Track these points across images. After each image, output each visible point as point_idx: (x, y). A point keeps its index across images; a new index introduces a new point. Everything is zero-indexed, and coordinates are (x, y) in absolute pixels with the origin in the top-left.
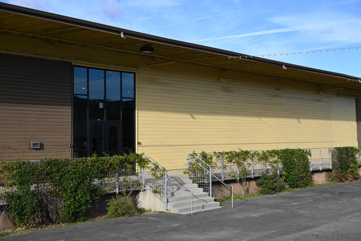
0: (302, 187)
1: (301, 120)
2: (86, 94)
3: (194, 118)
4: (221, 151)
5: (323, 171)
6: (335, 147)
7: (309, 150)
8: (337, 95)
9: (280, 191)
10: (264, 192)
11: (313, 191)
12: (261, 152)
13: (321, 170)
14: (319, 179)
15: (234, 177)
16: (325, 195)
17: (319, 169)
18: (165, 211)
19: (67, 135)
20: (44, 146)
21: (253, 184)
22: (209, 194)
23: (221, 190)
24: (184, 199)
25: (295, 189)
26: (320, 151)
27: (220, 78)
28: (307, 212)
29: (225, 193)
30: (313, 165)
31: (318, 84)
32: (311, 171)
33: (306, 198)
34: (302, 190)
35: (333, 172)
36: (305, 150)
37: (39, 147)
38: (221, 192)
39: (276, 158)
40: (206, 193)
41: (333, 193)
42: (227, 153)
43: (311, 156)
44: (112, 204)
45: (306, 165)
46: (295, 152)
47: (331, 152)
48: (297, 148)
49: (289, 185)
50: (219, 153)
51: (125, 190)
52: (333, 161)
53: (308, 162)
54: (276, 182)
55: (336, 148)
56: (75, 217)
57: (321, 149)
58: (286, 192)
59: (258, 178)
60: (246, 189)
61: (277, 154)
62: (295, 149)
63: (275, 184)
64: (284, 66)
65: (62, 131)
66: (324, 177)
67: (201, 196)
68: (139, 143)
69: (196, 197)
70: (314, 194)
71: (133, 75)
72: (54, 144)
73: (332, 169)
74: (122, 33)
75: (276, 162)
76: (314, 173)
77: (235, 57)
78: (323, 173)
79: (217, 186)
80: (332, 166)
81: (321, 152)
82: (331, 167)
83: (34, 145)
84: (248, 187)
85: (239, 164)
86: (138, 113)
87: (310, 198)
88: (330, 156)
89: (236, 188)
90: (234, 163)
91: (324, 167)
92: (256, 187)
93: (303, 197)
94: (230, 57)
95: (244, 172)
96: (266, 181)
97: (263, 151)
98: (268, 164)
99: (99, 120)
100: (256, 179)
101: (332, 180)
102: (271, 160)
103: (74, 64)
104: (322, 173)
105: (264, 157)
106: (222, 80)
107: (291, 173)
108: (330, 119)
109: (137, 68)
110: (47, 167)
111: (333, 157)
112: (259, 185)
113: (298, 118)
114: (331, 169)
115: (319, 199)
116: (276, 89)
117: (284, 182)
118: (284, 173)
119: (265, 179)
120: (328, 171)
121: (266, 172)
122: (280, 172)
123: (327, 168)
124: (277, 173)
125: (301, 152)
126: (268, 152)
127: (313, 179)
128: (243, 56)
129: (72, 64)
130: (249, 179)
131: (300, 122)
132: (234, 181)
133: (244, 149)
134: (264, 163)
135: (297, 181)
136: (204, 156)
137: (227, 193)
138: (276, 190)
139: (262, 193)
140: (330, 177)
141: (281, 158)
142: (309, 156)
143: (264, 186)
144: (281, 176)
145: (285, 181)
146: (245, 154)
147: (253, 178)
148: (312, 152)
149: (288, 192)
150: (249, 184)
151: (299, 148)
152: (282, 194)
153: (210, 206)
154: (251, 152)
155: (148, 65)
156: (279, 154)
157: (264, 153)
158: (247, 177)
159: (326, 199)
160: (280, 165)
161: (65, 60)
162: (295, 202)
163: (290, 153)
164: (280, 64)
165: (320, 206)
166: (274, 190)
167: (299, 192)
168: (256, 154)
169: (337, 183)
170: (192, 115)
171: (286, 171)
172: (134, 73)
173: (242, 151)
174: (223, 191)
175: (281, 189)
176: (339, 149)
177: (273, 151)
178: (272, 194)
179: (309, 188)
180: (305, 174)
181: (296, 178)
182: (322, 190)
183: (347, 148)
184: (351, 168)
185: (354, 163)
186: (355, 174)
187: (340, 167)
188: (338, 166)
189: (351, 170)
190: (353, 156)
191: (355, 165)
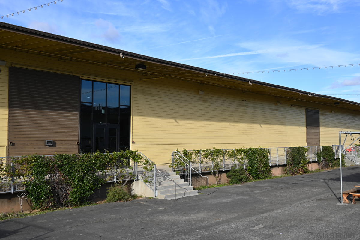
0: (263, 178)
1: (262, 125)
2: (91, 102)
3: (178, 123)
4: (199, 149)
5: (280, 166)
6: (289, 147)
7: (268, 149)
8: (291, 105)
9: (245, 182)
10: (233, 182)
11: (272, 182)
12: (231, 151)
13: (278, 165)
14: (277, 172)
15: (209, 170)
16: (281, 185)
17: (276, 164)
18: (154, 197)
19: (75, 135)
20: (56, 143)
21: (224, 175)
22: (189, 184)
23: (199, 180)
24: (169, 188)
25: (257, 180)
27: (198, 91)
28: (267, 198)
29: (202, 183)
30: (271, 161)
31: (276, 97)
32: (270, 166)
33: (266, 188)
34: (263, 181)
35: (287, 167)
36: (266, 149)
37: (52, 145)
38: (198, 182)
39: (243, 155)
40: (187, 183)
41: (288, 184)
42: (204, 151)
43: (270, 154)
44: (111, 190)
45: (267, 161)
46: (257, 150)
47: (286, 151)
48: (259, 148)
49: (253, 177)
50: (197, 150)
51: (121, 180)
52: (287, 158)
53: (268, 158)
54: (242, 174)
56: (81, 201)
57: (278, 148)
58: (250, 183)
59: (228, 171)
60: (219, 180)
61: (244, 152)
62: (258, 148)
63: (242, 176)
64: (249, 82)
65: (71, 131)
66: (281, 171)
67: (183, 185)
68: (133, 142)
69: (179, 186)
70: (272, 184)
71: (129, 87)
72: (64, 142)
74: (121, 54)
75: (242, 158)
76: (273, 167)
77: (211, 75)
78: (279, 167)
79: (195, 177)
81: (278, 151)
82: (286, 163)
83: (48, 142)
84: (220, 178)
85: (214, 160)
86: (132, 118)
87: (269, 188)
88: (285, 154)
89: (211, 179)
90: (209, 159)
91: (280, 163)
92: (227, 178)
93: (263, 187)
94: (207, 74)
95: (217, 166)
96: (234, 174)
97: (232, 150)
98: (236, 160)
99: (101, 123)
100: (226, 172)
101: (287, 173)
102: (239, 157)
103: (82, 78)
105: (233, 154)
106: (200, 92)
107: (254, 167)
108: (285, 124)
109: (133, 82)
110: (59, 161)
111: (287, 154)
112: (229, 176)
113: (260, 124)
114: (286, 164)
115: (276, 189)
116: (243, 100)
117: (249, 175)
118: (249, 167)
119: (234, 172)
120: (284, 166)
121: (235, 166)
122: (246, 166)
123: (283, 163)
124: (243, 167)
125: (262, 150)
126: (236, 150)
127: (271, 172)
128: (218, 74)
129: (80, 78)
130: (221, 172)
131: (261, 127)
132: (209, 173)
133: (218, 148)
134: (233, 159)
135: (259, 173)
136: (185, 153)
137: (204, 183)
138: (242, 181)
139: (231, 183)
140: (285, 171)
141: (247, 155)
142: (268, 154)
143: (233, 177)
144: (246, 169)
145: (249, 173)
146: (218, 152)
147: (224, 171)
148: (271, 150)
149: (252, 183)
150: (221, 176)
151: (261, 147)
152: (247, 184)
153: (190, 193)
154: (223, 150)
155: (141, 79)
156: (245, 152)
157: (233, 151)
158: (220, 170)
159: (282, 189)
160: (245, 161)
161: (74, 74)
162: (257, 190)
163: (254, 152)
164: (247, 81)
165: (277, 194)
166: (241, 181)
167: (261, 182)
168: (227, 151)
169: (291, 176)
170: (176, 120)
171: (250, 166)
172: (130, 86)
173: (216, 150)
174: (200, 182)
175: (246, 180)
176: (292, 149)
177: (240, 150)
178: (239, 184)
179: (268, 179)
180: (265, 168)
181: (258, 171)
182: (279, 181)
183: (299, 148)
184: (302, 164)
185: (304, 160)
186: (304, 169)
187: (293, 163)
188: (292, 162)
189: (302, 165)
190: (303, 154)
191: (305, 162)
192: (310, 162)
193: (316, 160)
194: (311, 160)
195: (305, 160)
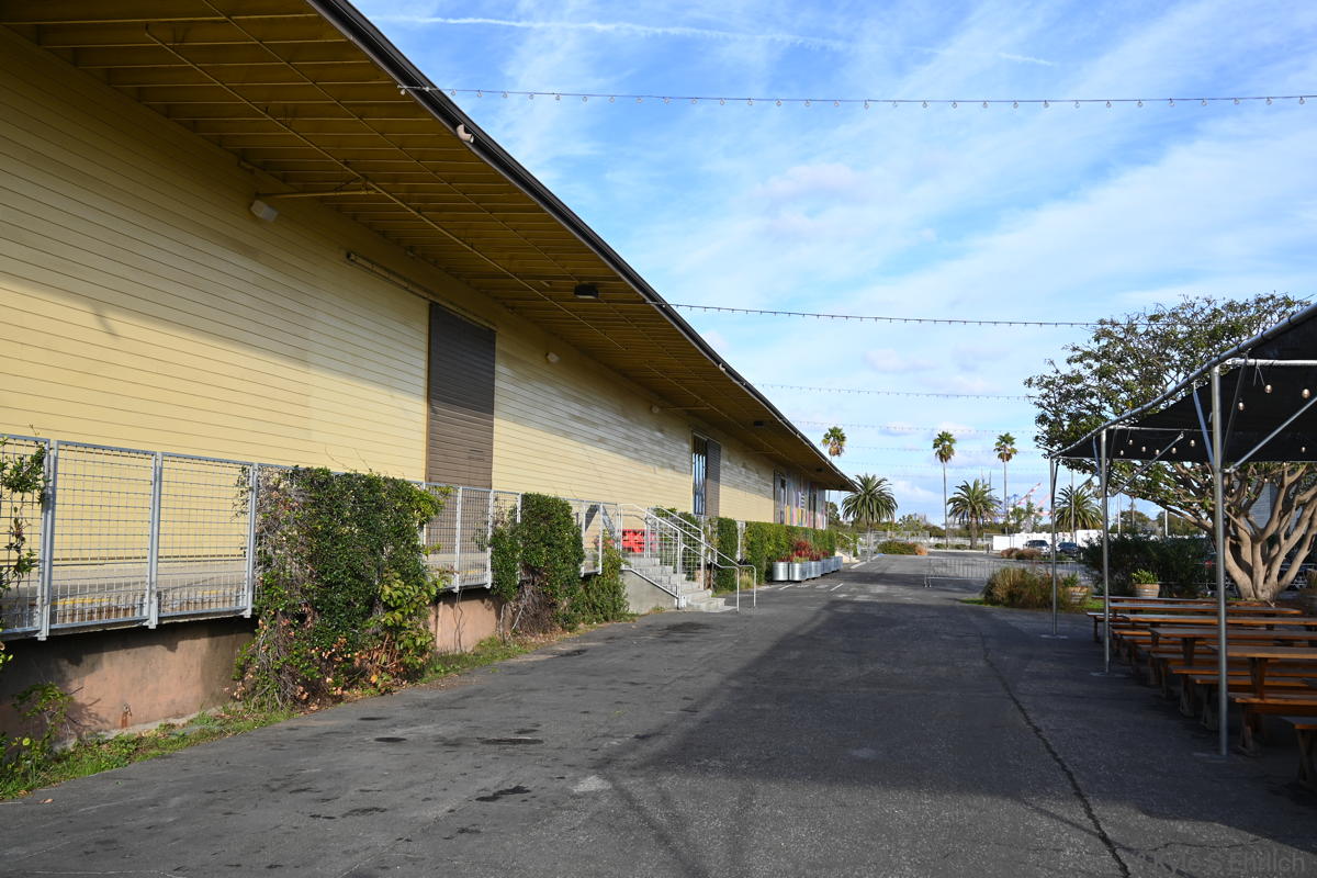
5: (171, 632)
6: (290, 465)
7: (26, 448)
8: (348, 256)
13: (152, 624)
14: (147, 693)
17: (128, 616)
26: (158, 478)
32: (43, 636)
35: (260, 639)
43: (47, 503)
47: (252, 497)
52: (264, 561)
55: (296, 473)
57: (168, 463)
66: (196, 673)
73: (254, 618)
76: (95, 650)
78: (184, 645)
80: (257, 594)
81: (167, 488)
82: (246, 607)
88: (247, 525)
91: (180, 605)
101: (252, 689)
104: (172, 648)
108: (301, 358)
111: (265, 528)
113: (99, 306)
114: (247, 614)
120: (225, 634)
123: (213, 608)
140: (243, 670)
176: (317, 483)
183: (371, 483)
184: (388, 608)
185: (405, 576)
186: (407, 649)
187: (313, 605)
188: (305, 592)
189: (388, 618)
190: (403, 534)
191: (411, 590)
192: (448, 596)
193: (488, 580)
194: (456, 583)
195: (414, 575)
